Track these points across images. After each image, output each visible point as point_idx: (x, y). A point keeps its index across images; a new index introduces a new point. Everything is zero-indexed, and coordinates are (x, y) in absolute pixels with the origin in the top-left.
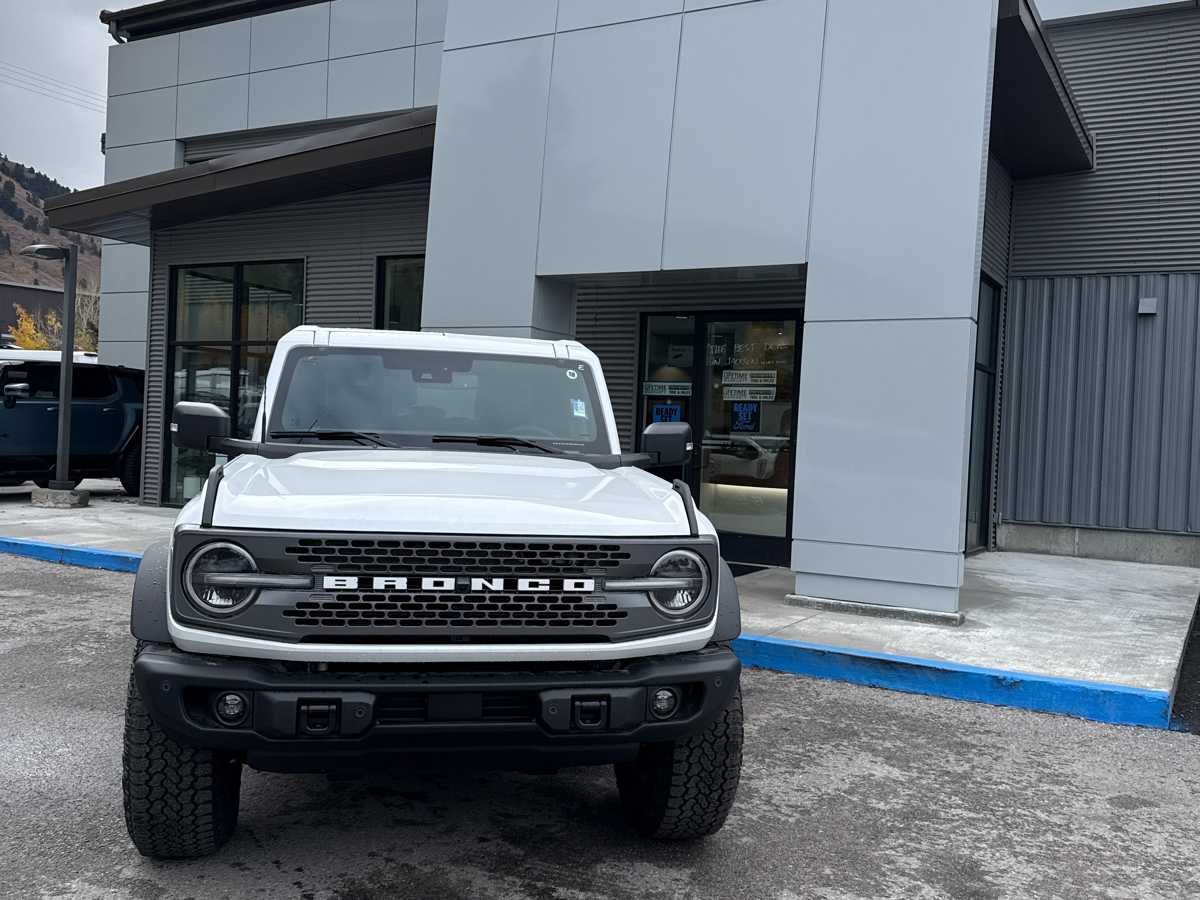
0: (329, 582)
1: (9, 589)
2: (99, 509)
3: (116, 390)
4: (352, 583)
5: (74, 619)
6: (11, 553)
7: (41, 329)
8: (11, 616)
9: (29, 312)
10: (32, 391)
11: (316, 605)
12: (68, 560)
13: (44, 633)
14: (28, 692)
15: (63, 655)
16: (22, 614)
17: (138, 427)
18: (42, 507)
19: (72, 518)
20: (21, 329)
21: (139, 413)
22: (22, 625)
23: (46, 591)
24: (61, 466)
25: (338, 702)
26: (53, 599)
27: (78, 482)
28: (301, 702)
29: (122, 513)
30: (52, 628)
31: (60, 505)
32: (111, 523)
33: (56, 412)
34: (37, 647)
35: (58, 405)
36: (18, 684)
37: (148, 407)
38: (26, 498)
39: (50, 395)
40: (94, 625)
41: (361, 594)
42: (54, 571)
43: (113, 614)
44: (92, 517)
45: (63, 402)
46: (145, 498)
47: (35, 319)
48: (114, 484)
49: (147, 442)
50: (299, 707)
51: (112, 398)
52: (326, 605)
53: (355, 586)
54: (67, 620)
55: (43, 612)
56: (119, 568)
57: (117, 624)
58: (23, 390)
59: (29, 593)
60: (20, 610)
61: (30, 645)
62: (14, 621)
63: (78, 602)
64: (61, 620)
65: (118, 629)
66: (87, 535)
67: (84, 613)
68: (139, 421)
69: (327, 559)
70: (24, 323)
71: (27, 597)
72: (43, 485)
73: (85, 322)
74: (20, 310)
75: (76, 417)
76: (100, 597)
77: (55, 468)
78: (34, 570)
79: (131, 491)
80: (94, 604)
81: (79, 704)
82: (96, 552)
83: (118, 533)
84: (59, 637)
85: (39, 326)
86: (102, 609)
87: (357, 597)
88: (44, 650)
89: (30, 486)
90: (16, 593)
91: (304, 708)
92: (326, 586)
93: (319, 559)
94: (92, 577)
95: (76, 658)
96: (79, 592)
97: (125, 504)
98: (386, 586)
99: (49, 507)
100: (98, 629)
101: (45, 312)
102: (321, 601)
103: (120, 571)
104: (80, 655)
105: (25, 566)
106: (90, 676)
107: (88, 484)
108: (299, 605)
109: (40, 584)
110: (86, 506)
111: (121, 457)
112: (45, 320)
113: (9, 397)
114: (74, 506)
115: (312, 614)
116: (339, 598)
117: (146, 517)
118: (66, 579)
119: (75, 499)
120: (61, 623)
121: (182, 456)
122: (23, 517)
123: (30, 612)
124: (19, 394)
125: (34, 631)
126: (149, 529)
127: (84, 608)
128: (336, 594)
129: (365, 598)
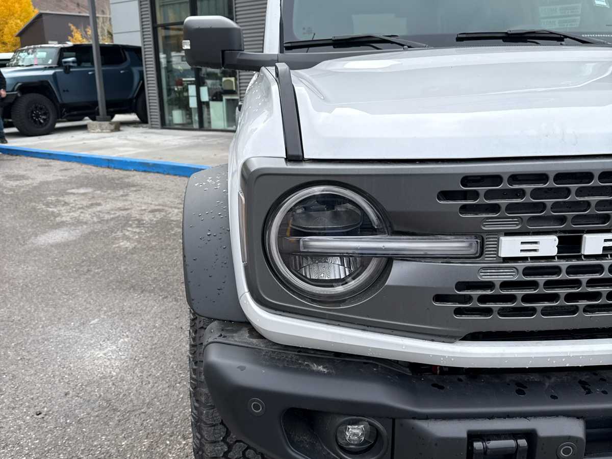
0: (510, 246)
1: (78, 188)
2: (127, 132)
3: (126, 59)
4: (548, 245)
5: (120, 209)
6: (78, 162)
7: (85, 37)
8: (79, 208)
9: (77, 28)
10: (79, 62)
11: (489, 285)
12: (113, 166)
13: (101, 221)
14: (93, 276)
15: (116, 239)
16: (87, 206)
17: (141, 82)
18: (94, 132)
19: (112, 138)
20: (74, 38)
21: (141, 73)
22: (86, 216)
23: (100, 188)
24: (102, 107)
25: (530, 435)
26: (106, 193)
27: (112, 117)
28: (474, 436)
29: (139, 134)
30: (107, 217)
31: (104, 131)
32: (135, 140)
33: (94, 75)
34: (97, 233)
35: (94, 71)
36: (85, 269)
37: (146, 68)
38: (84, 128)
39: (89, 64)
40: (135, 214)
41: (564, 264)
42: (105, 173)
43: (145, 203)
44: (123, 137)
45: (97, 69)
46: (152, 124)
47: (81, 31)
48: (133, 117)
49: (149, 90)
50: (470, 444)
51: (125, 65)
52: (505, 285)
53: (554, 252)
54: (116, 210)
55: (99, 204)
56: (143, 169)
57: (149, 212)
58: (73, 62)
59: (90, 190)
60: (85, 203)
61: (93, 232)
62: (82, 212)
63: (122, 196)
64: (112, 210)
65: (151, 216)
66: (122, 149)
67: (127, 204)
68: (142, 78)
69: (511, 208)
70: (76, 34)
71: (89, 193)
72: (94, 119)
73: (106, 31)
74: (73, 27)
75: (106, 77)
76: (136, 191)
77: (98, 109)
78: (93, 173)
79: (144, 120)
80: (132, 196)
81: (133, 287)
82: (129, 160)
83: (140, 147)
84: (112, 223)
85: (83, 35)
86: (138, 200)
87: (557, 270)
88: (103, 235)
89: (87, 121)
90: (82, 191)
91: (478, 445)
92: (504, 253)
93: (495, 208)
94: (128, 177)
95: (125, 242)
96: (121, 188)
97: (141, 128)
98: (605, 249)
99: (98, 132)
100: (138, 216)
101: (85, 27)
102: (498, 278)
103: (145, 171)
104: (128, 239)
105: (87, 171)
106: (137, 258)
107: (118, 118)
108: (461, 285)
109: (98, 183)
110: (119, 130)
111: (134, 101)
112: (86, 32)
113: (66, 67)
114: (112, 131)
115: (482, 299)
116: (528, 271)
117: (154, 136)
118: (113, 179)
119: (113, 127)
120: (113, 212)
121: (169, 98)
122: (84, 139)
123: (92, 205)
124: (71, 64)
125: (95, 219)
126: (158, 144)
127: (126, 200)
128: (521, 265)
129: (571, 270)
